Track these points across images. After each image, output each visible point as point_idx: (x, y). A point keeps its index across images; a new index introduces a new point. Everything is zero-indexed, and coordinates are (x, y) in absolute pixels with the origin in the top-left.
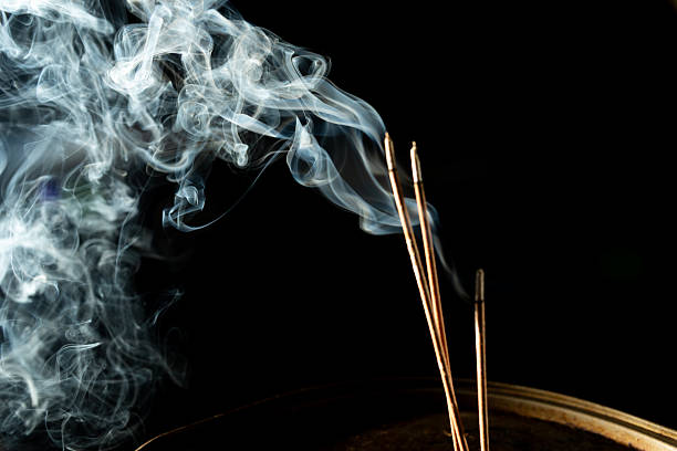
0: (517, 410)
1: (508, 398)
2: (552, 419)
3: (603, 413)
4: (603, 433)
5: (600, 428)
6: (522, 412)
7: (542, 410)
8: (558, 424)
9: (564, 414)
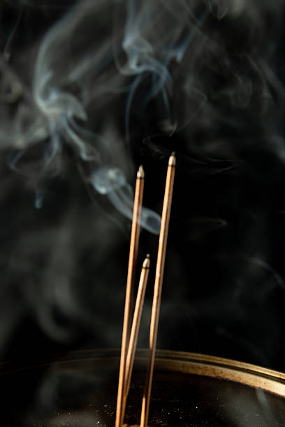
0: (181, 369)
1: (174, 361)
2: (206, 374)
3: (242, 367)
4: (241, 381)
5: (239, 377)
6: (185, 370)
7: (199, 368)
8: (210, 377)
9: (214, 370)
